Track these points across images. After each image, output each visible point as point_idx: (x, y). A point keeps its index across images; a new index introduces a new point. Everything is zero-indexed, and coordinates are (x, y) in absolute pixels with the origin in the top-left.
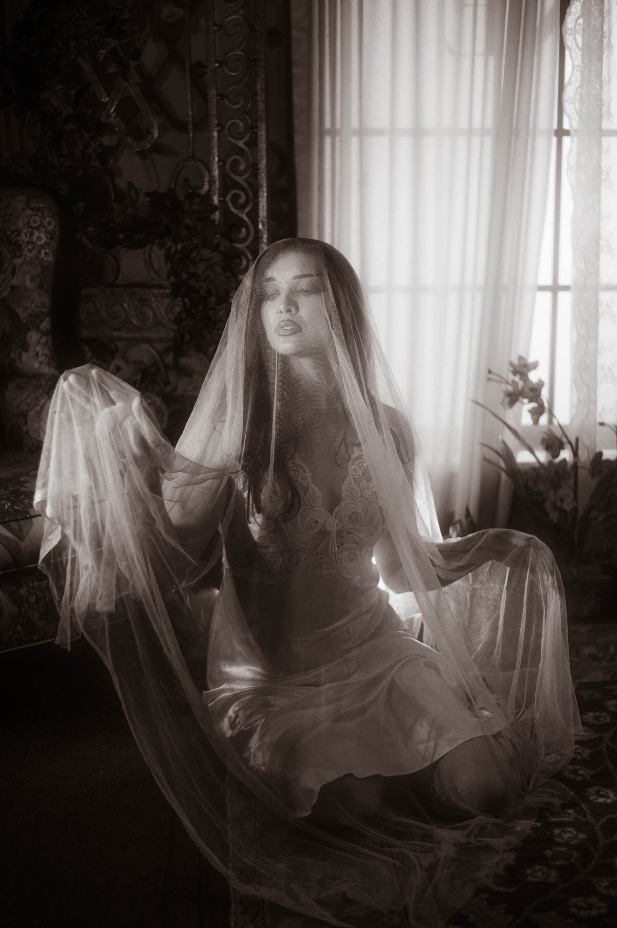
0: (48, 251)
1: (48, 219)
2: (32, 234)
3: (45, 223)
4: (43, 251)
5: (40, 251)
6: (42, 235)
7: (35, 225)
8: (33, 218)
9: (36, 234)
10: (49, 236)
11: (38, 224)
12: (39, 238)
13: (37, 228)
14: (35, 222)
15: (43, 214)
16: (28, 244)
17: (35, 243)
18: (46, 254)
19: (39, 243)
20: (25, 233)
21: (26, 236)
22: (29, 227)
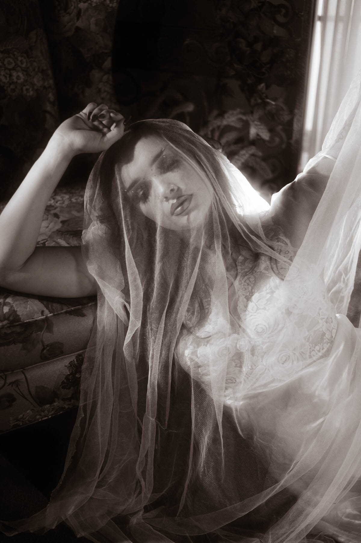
0: (28, 87)
1: (20, 58)
2: (11, 75)
3: (19, 63)
4: (24, 88)
5: (22, 89)
6: (20, 74)
7: (11, 67)
8: (6, 60)
9: (15, 74)
10: (25, 73)
11: (13, 65)
12: (18, 77)
13: (14, 69)
14: (9, 63)
15: (14, 55)
16: (10, 84)
17: (17, 82)
18: (27, 90)
19: (19, 81)
20: (4, 75)
21: (6, 77)
22: (5, 69)
